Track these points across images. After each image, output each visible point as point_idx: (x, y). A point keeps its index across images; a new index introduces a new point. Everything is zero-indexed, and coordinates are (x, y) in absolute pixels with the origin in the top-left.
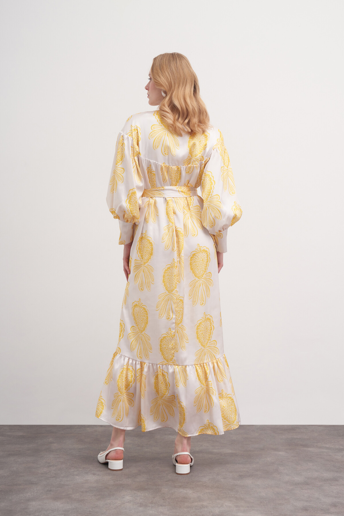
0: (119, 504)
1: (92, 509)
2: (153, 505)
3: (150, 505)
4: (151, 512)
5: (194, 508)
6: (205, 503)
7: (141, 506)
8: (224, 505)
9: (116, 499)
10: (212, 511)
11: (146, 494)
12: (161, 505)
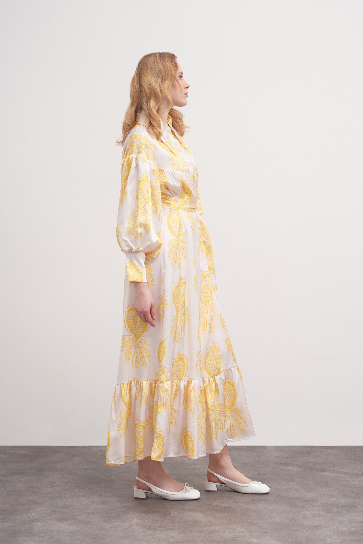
0: (126, 526)
1: (98, 531)
2: (162, 529)
3: (159, 529)
4: (160, 536)
5: (204, 533)
6: (216, 528)
7: (149, 530)
8: (236, 530)
9: (123, 522)
10: (223, 536)
11: (155, 517)
12: (170, 529)
